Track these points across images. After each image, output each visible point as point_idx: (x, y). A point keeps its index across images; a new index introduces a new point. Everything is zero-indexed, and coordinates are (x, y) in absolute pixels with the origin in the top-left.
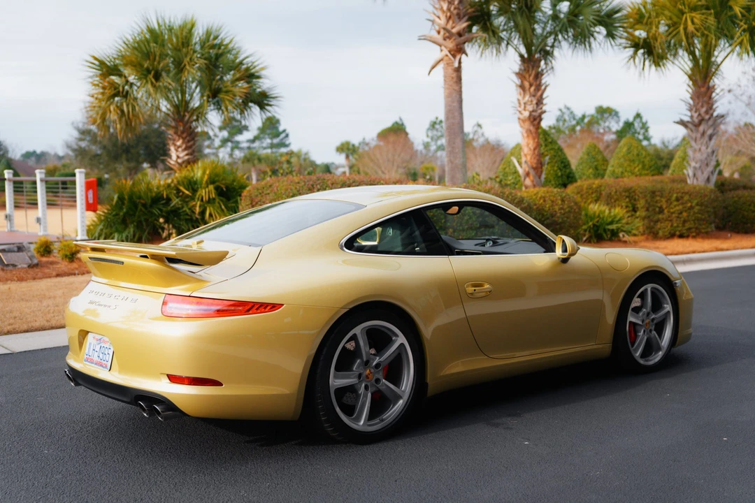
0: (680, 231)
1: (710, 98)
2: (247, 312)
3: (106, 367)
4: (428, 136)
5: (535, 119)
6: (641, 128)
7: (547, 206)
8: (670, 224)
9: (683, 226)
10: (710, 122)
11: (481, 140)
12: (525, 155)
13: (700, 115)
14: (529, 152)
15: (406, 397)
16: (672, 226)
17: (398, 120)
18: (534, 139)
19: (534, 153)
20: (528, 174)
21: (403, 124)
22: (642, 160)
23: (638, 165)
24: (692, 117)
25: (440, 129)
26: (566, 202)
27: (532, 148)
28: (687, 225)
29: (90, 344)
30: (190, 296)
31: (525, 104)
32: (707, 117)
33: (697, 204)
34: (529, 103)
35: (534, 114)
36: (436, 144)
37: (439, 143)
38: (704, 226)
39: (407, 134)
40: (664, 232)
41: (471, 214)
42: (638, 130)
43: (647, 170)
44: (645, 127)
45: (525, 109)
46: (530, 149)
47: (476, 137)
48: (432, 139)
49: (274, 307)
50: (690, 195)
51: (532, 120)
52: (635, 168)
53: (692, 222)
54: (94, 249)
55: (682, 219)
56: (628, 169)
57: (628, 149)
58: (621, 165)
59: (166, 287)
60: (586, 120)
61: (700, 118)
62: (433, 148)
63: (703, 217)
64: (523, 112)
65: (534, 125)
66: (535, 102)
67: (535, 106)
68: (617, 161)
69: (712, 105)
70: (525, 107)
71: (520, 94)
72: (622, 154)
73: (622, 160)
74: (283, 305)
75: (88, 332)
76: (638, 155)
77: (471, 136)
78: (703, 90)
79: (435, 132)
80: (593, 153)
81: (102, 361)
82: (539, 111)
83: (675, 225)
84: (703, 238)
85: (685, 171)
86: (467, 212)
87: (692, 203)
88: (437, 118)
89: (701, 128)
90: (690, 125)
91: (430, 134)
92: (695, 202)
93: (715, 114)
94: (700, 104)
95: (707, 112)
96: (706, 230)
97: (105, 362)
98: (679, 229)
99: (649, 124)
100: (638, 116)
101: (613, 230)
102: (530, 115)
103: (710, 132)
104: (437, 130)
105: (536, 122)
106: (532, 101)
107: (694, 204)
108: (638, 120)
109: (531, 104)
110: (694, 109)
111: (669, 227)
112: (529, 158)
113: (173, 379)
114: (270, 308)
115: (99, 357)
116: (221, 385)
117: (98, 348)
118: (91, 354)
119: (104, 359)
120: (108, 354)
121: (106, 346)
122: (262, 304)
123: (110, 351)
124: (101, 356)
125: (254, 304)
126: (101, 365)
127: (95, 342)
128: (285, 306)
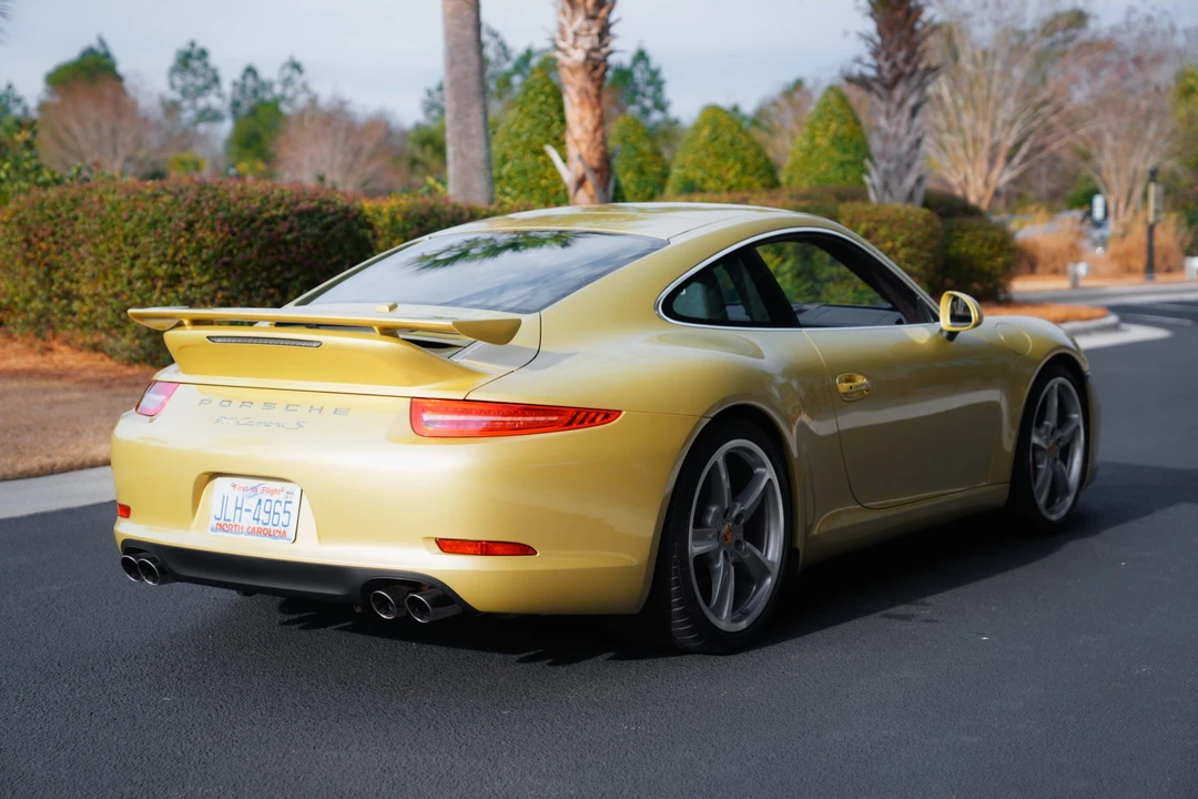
1: (913, 31)
2: (569, 425)
3: (283, 535)
4: (173, 86)
5: (595, 68)
6: (649, 83)
10: (914, 81)
11: (302, 100)
12: (577, 142)
13: (894, 65)
14: (585, 137)
15: (775, 570)
17: (94, 43)
18: (594, 109)
19: (594, 139)
20: (581, 182)
21: (107, 55)
22: (741, 153)
23: (733, 166)
24: (879, 69)
25: (201, 71)
27: (591, 128)
29: (225, 499)
30: (465, 400)
31: (576, 34)
32: (908, 69)
33: (904, 245)
34: (584, 33)
35: (594, 55)
36: (193, 107)
37: (202, 103)
39: (119, 79)
42: (642, 86)
43: (750, 175)
44: (655, 80)
45: (574, 46)
46: (586, 131)
47: (289, 92)
48: (184, 92)
49: (608, 415)
50: (891, 225)
51: (590, 67)
52: (728, 170)
54: (197, 322)
56: (715, 173)
57: (714, 130)
58: (699, 164)
59: (411, 386)
60: (534, 62)
61: (895, 72)
62: (188, 115)
64: (572, 51)
65: (593, 80)
66: (595, 30)
67: (596, 40)
68: (690, 157)
69: (917, 44)
70: (575, 41)
71: (564, 13)
72: (701, 141)
73: (702, 153)
74: (620, 412)
76: (732, 144)
77: (278, 89)
78: (900, 14)
79: (190, 78)
80: (633, 138)
81: (270, 527)
82: (604, 50)
85: (866, 179)
87: (893, 241)
88: (193, 45)
89: (898, 93)
90: (877, 87)
91: (178, 81)
92: (900, 239)
93: (922, 66)
94: (895, 44)
95: (907, 61)
97: (280, 528)
99: (664, 75)
100: (641, 56)
102: (588, 57)
103: (912, 101)
104: (194, 72)
105: (597, 74)
106: (589, 29)
107: (898, 244)
108: (641, 65)
109: (588, 35)
110: (883, 54)
112: (584, 147)
113: (448, 546)
114: (603, 419)
115: (258, 520)
116: (534, 552)
117: (251, 503)
118: (230, 515)
119: (275, 523)
120: (285, 512)
121: (274, 498)
122: (588, 411)
123: (288, 507)
124: (264, 517)
125: (578, 410)
126: (269, 534)
127: (240, 494)
128: (624, 413)
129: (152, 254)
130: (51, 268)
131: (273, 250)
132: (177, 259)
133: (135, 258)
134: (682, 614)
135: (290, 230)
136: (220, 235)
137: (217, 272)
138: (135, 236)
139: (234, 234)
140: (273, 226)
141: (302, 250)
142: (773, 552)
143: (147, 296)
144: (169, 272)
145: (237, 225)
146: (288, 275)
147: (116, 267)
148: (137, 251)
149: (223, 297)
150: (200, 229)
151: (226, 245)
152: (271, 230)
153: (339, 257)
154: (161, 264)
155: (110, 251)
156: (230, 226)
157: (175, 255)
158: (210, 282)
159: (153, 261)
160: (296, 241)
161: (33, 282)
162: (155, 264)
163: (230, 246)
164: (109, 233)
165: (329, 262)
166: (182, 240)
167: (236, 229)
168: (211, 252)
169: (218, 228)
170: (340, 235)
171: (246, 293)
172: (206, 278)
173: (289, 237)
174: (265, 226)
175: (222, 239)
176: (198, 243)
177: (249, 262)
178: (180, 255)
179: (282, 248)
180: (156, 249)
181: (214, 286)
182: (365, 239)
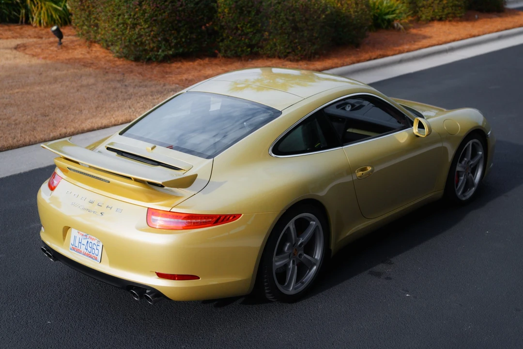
0: (439, 16)
2: (216, 223)
3: (96, 259)
7: (344, 9)
8: (432, 10)
9: (443, 11)
15: (318, 262)
16: (434, 11)
26: (360, 5)
28: (446, 11)
29: (75, 237)
30: (170, 211)
38: (459, 12)
40: (426, 16)
41: (285, 19)
49: (235, 217)
53: (450, 8)
55: (442, 6)
59: (147, 202)
63: (459, 3)
74: (241, 215)
75: (70, 228)
81: (91, 254)
83: (436, 11)
84: (458, 21)
86: (281, 17)
96: (460, 15)
97: (94, 255)
98: (440, 14)
101: (389, 19)
111: (431, 12)
113: (161, 276)
114: (233, 218)
115: (87, 250)
116: (199, 278)
117: (84, 242)
118: (77, 245)
119: (93, 253)
120: (97, 249)
121: (93, 242)
122: (226, 216)
123: (98, 247)
124: (89, 249)
125: (220, 216)
126: (90, 257)
127: (81, 236)
128: (243, 215)
129: (125, 14)
130: (90, 13)
131: (174, 14)
132: (135, 17)
133: (119, 15)
134: (269, 293)
135: (181, 5)
136: (152, 8)
137: (151, 23)
138: (119, 6)
139: (158, 7)
140: (174, 4)
141: (186, 14)
142: (318, 255)
143: (124, 31)
144: (132, 22)
145: (159, 4)
146: (180, 25)
147: (112, 18)
148: (120, 12)
149: (154, 34)
150: (145, 4)
151: (154, 12)
152: (174, 5)
153: (202, 16)
154: (129, 18)
155: (110, 11)
156: (156, 4)
157: (134, 15)
158: (148, 27)
159: (126, 17)
160: (183, 10)
161: (84, 19)
162: (127, 18)
163: (156, 13)
164: (110, 3)
165: (198, 18)
166: (137, 9)
167: (158, 5)
168: (149, 15)
169: (151, 5)
170: (202, 7)
171: (163, 32)
172: (147, 26)
173: (180, 9)
174: (170, 4)
175: (153, 10)
176: (143, 11)
177: (164, 20)
178: (137, 16)
179: (178, 13)
180: (127, 12)
181: (150, 29)
182: (213, 8)
